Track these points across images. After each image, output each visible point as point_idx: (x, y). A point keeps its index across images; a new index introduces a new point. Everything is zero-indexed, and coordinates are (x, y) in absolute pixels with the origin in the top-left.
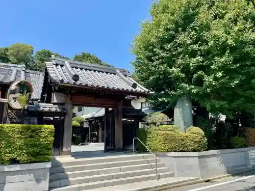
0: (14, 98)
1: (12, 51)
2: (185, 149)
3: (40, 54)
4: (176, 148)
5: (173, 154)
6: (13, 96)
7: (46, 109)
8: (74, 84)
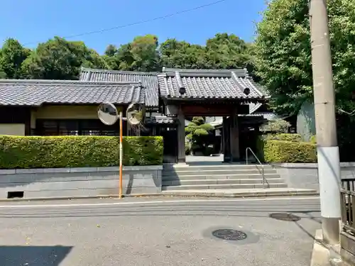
0: (132, 115)
1: (135, 48)
2: (302, 160)
3: (164, 46)
4: (290, 159)
5: (286, 165)
6: (132, 112)
7: (161, 122)
8: (180, 97)
